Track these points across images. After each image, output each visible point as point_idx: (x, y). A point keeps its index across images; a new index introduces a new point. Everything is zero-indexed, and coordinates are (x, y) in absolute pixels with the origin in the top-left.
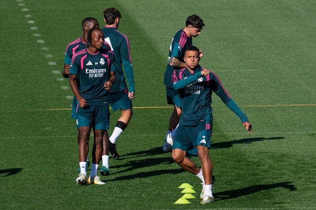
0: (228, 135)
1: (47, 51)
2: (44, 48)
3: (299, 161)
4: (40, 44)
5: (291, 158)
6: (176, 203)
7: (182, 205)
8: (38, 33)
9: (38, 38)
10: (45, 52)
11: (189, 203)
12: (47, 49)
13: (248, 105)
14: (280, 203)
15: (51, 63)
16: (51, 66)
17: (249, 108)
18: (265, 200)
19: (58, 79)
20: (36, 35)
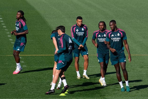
0: (82, 67)
1: (7, 31)
2: (6, 30)
3: (112, 78)
4: (4, 28)
5: (108, 77)
6: (60, 95)
7: (62, 96)
8: (4, 23)
9: (4, 25)
10: (6, 31)
11: (65, 95)
12: (7, 30)
13: (91, 54)
14: (103, 96)
15: (9, 36)
16: (9, 37)
17: (91, 56)
18: (97, 95)
19: (11, 42)
20: (3, 24)
